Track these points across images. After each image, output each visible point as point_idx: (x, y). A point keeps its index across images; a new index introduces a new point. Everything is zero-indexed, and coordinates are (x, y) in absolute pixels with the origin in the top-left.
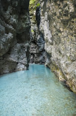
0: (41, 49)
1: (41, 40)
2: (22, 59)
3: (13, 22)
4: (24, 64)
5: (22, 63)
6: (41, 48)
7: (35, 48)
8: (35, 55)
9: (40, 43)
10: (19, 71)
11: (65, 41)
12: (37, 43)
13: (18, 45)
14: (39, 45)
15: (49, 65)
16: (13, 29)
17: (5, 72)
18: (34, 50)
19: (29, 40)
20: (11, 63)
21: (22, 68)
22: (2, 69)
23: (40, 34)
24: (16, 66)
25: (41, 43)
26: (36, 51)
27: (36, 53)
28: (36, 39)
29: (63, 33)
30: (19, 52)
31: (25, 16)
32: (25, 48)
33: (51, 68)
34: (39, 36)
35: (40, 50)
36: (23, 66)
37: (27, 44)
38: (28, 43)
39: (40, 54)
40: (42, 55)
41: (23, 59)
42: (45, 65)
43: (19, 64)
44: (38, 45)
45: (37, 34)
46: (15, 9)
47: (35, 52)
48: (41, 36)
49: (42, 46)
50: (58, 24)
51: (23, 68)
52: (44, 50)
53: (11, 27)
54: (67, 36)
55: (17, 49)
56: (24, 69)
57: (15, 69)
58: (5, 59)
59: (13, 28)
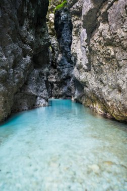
0: (65, 76)
1: (64, 62)
2: (42, 92)
3: (31, 40)
4: (44, 98)
5: (42, 97)
6: (63, 75)
7: (54, 74)
8: (55, 85)
9: (62, 66)
10: (39, 107)
11: (107, 72)
12: (58, 67)
13: (36, 71)
14: (61, 70)
15: (81, 98)
16: (31, 50)
17: (24, 108)
18: (52, 78)
19: (48, 63)
20: (31, 97)
21: (42, 104)
22: (20, 104)
23: (61, 52)
24: (36, 101)
25: (65, 67)
26: (56, 79)
27: (56, 83)
28: (56, 60)
29: (105, 66)
30: (38, 81)
31: (44, 29)
32: (43, 75)
33: (84, 103)
34: (60, 56)
35: (62, 77)
36: (43, 101)
37: (46, 70)
38: (47, 68)
39: (62, 83)
40: (66, 84)
41: (43, 90)
42: (73, 99)
43: (38, 98)
44: (58, 70)
45: (56, 52)
46: (31, 21)
47: (54, 80)
48: (63, 56)
49: (66, 70)
50: (101, 59)
51: (44, 103)
52: (68, 77)
53: (29, 48)
54: (109, 69)
55: (34, 77)
56: (45, 105)
57: (34, 105)
58: (22, 91)
59: (31, 48)
